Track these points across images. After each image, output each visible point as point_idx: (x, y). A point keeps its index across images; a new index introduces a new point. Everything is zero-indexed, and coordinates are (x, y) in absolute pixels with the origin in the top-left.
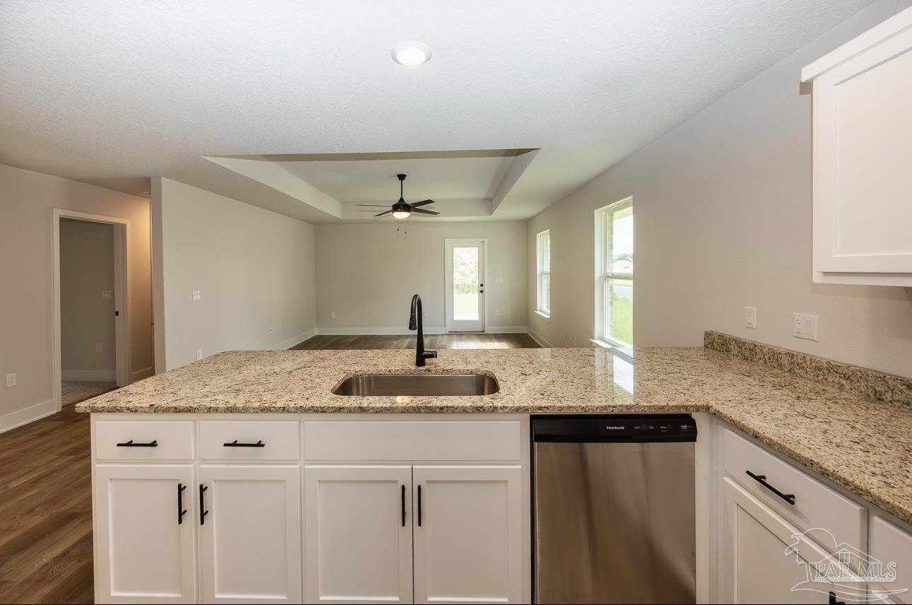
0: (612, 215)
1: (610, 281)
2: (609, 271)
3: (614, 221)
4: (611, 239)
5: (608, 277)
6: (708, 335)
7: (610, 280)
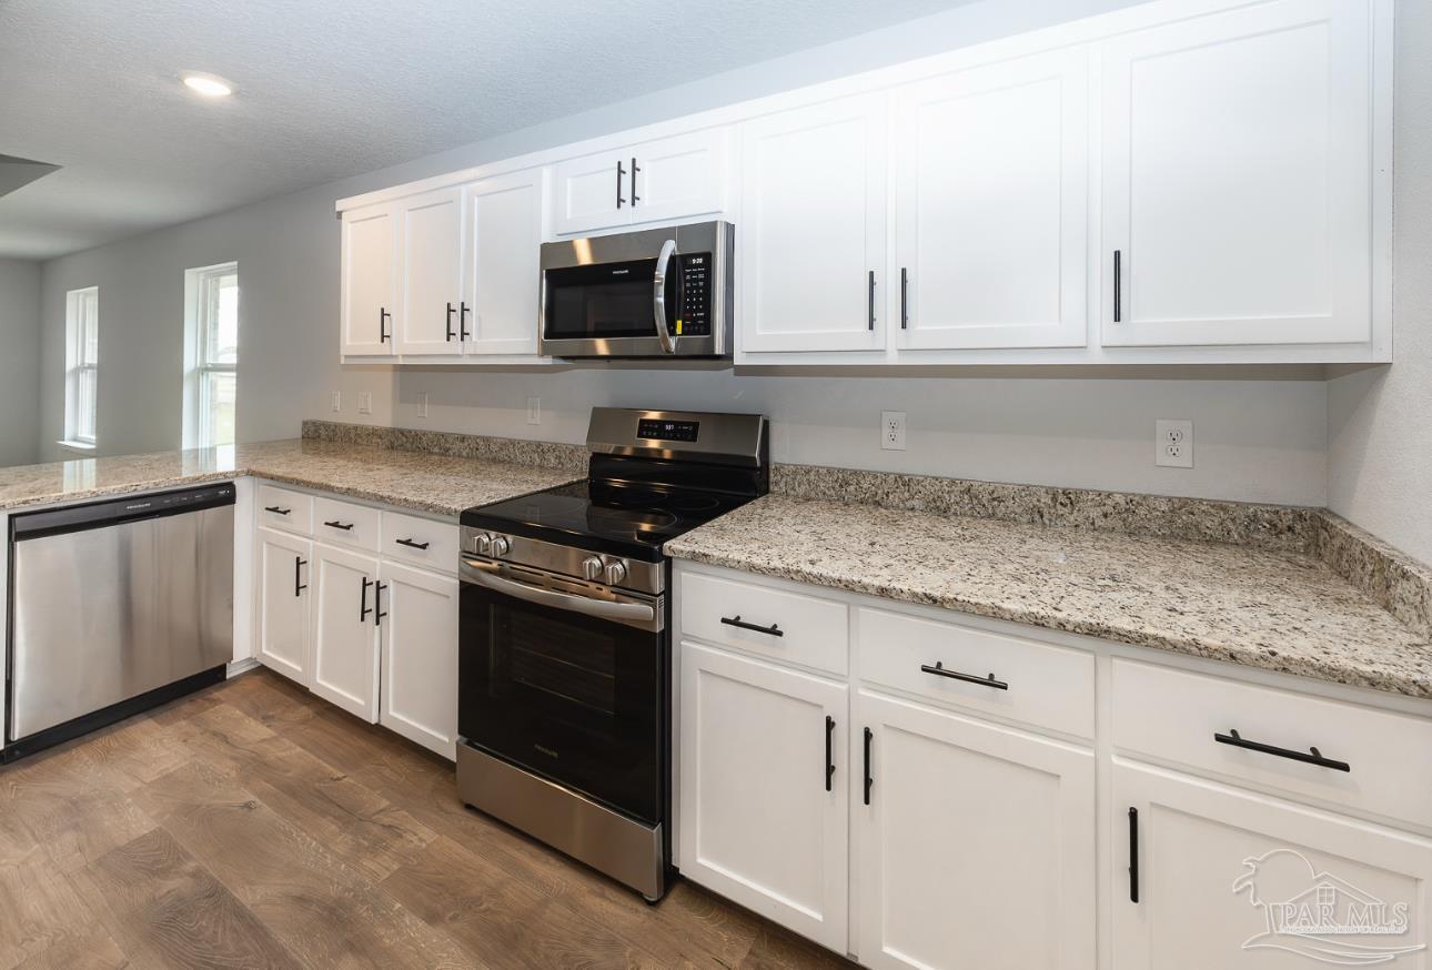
0: (217, 281)
1: (212, 375)
2: (210, 360)
3: (221, 290)
4: (216, 314)
5: (205, 369)
6: (305, 423)
7: (210, 374)
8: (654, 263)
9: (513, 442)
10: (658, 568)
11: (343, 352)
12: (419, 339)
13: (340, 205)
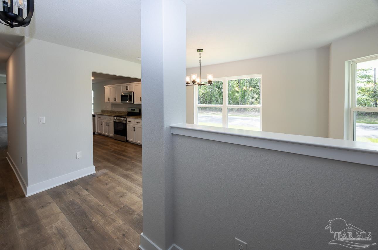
6: (102, 110)
8: (128, 95)
9: (122, 112)
10: (125, 118)
11: (105, 102)
12: (112, 101)
13: (104, 86)
